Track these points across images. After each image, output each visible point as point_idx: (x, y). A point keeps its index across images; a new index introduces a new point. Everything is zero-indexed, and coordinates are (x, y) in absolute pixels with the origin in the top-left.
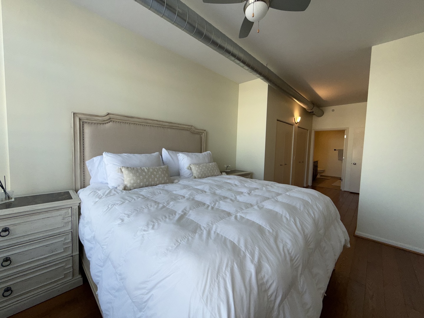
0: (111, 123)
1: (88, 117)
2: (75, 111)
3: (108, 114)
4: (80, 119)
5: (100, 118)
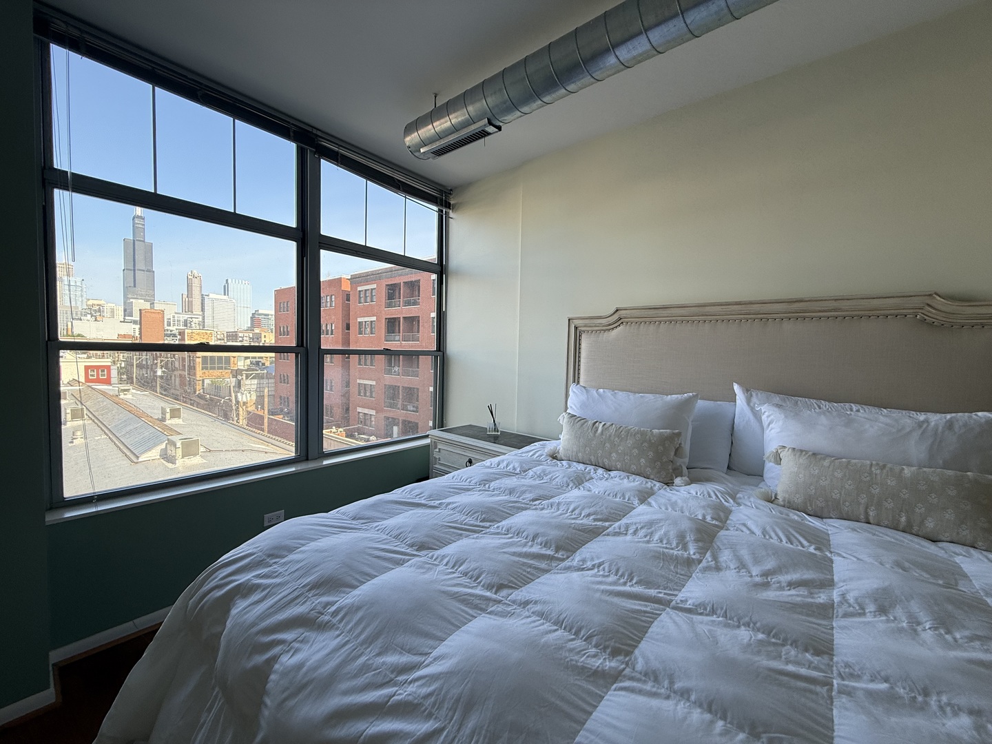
0: (621, 327)
1: (587, 322)
2: (571, 316)
3: (617, 310)
4: (576, 328)
5: (604, 321)
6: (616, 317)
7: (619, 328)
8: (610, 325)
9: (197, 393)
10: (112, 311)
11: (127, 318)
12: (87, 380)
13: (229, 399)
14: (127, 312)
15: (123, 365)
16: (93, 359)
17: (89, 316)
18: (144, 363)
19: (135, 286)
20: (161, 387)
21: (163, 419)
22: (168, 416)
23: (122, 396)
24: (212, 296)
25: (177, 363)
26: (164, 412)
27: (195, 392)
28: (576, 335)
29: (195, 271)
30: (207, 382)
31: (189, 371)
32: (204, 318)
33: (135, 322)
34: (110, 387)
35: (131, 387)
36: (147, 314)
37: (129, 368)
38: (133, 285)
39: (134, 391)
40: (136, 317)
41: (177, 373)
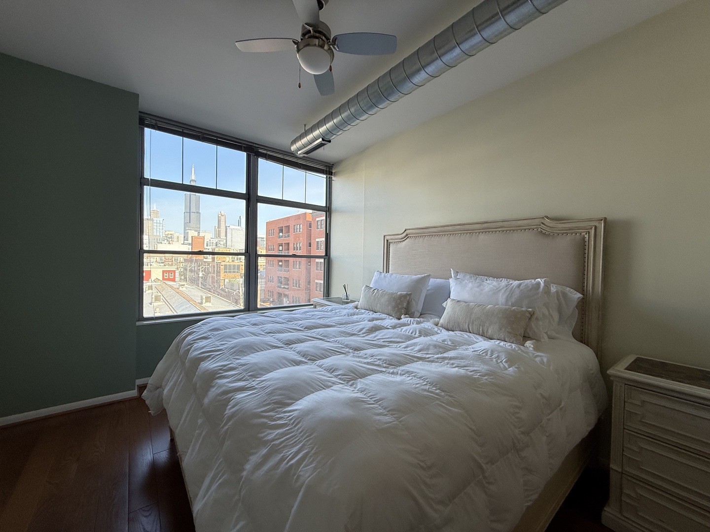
0: (408, 239)
1: (392, 237)
2: (385, 234)
3: (406, 230)
4: (387, 241)
5: (400, 237)
6: (405, 234)
7: (407, 240)
8: (402, 239)
9: (221, 288)
10: (178, 237)
11: (185, 242)
12: (164, 279)
13: (239, 292)
14: (186, 238)
15: (182, 270)
16: (167, 266)
17: (166, 241)
18: (193, 269)
19: (190, 222)
20: (201, 283)
21: (201, 303)
22: (204, 301)
23: (181, 289)
24: (232, 227)
25: (210, 269)
26: (202, 299)
27: (220, 288)
28: (388, 244)
29: (222, 212)
30: (227, 280)
31: (217, 274)
32: (226, 242)
33: (189, 244)
34: (175, 283)
35: (185, 284)
36: (196, 239)
37: (185, 271)
38: (189, 222)
39: (187, 286)
40: (190, 241)
41: (210, 275)
